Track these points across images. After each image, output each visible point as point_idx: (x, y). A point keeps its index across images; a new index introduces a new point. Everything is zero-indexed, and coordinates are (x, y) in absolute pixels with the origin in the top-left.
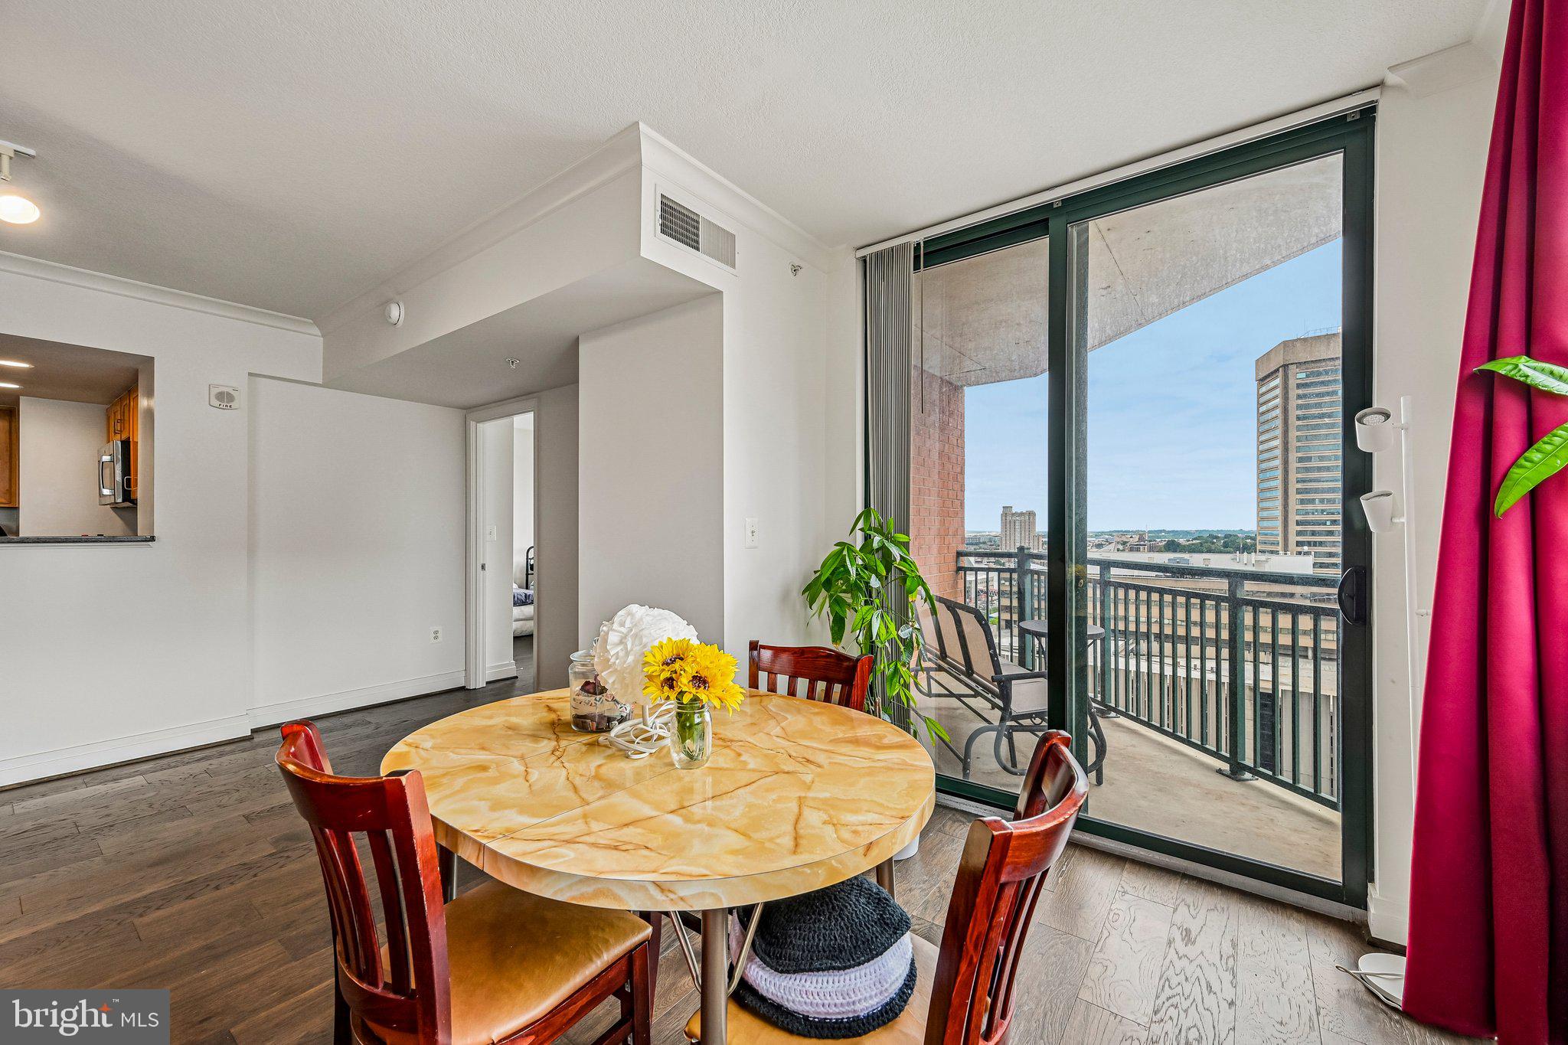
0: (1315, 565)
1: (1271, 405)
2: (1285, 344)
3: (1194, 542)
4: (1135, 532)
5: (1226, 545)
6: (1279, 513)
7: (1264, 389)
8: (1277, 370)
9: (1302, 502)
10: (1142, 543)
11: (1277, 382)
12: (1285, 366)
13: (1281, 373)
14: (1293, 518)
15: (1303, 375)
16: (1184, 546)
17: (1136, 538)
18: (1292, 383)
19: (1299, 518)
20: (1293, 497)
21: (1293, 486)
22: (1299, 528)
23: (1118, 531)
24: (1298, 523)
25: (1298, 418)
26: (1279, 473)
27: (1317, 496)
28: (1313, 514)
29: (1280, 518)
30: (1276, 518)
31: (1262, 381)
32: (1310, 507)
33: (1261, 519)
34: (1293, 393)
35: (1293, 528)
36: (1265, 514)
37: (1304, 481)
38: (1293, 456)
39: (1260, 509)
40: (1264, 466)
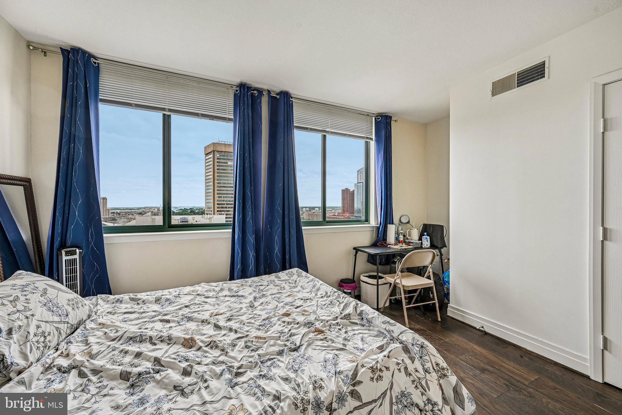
0: (226, 218)
1: (210, 163)
2: (214, 144)
3: (179, 211)
4: (156, 207)
5: (191, 212)
6: (212, 201)
7: (207, 158)
8: (211, 152)
9: (219, 197)
10: (159, 212)
11: (211, 156)
12: (214, 151)
13: (212, 153)
14: (216, 202)
15: (219, 155)
16: (176, 213)
17: (156, 210)
18: (216, 158)
19: (218, 202)
20: (216, 196)
21: (216, 192)
22: (218, 206)
23: (148, 207)
24: (218, 204)
25: (217, 170)
26: (212, 187)
27: (223, 196)
28: (221, 201)
29: (212, 202)
30: (211, 192)
31: (207, 154)
32: (220, 199)
33: (206, 203)
34: (216, 160)
35: (216, 206)
36: (208, 201)
37: (219, 190)
38: (216, 182)
39: (206, 199)
40: (207, 184)
